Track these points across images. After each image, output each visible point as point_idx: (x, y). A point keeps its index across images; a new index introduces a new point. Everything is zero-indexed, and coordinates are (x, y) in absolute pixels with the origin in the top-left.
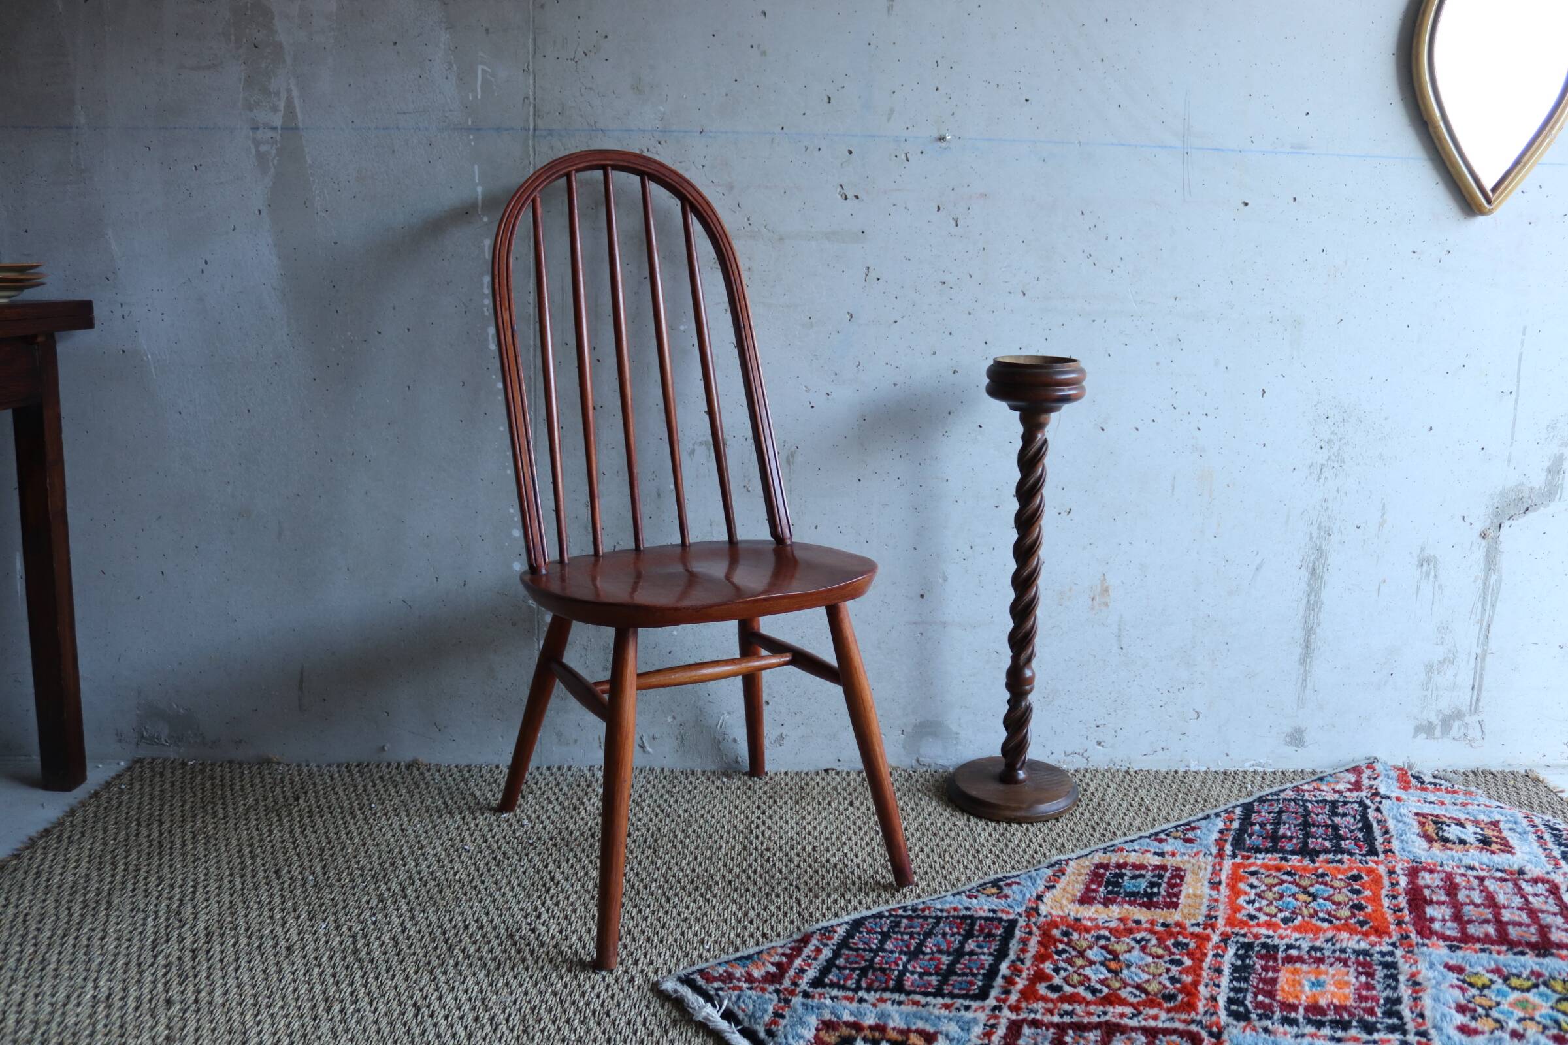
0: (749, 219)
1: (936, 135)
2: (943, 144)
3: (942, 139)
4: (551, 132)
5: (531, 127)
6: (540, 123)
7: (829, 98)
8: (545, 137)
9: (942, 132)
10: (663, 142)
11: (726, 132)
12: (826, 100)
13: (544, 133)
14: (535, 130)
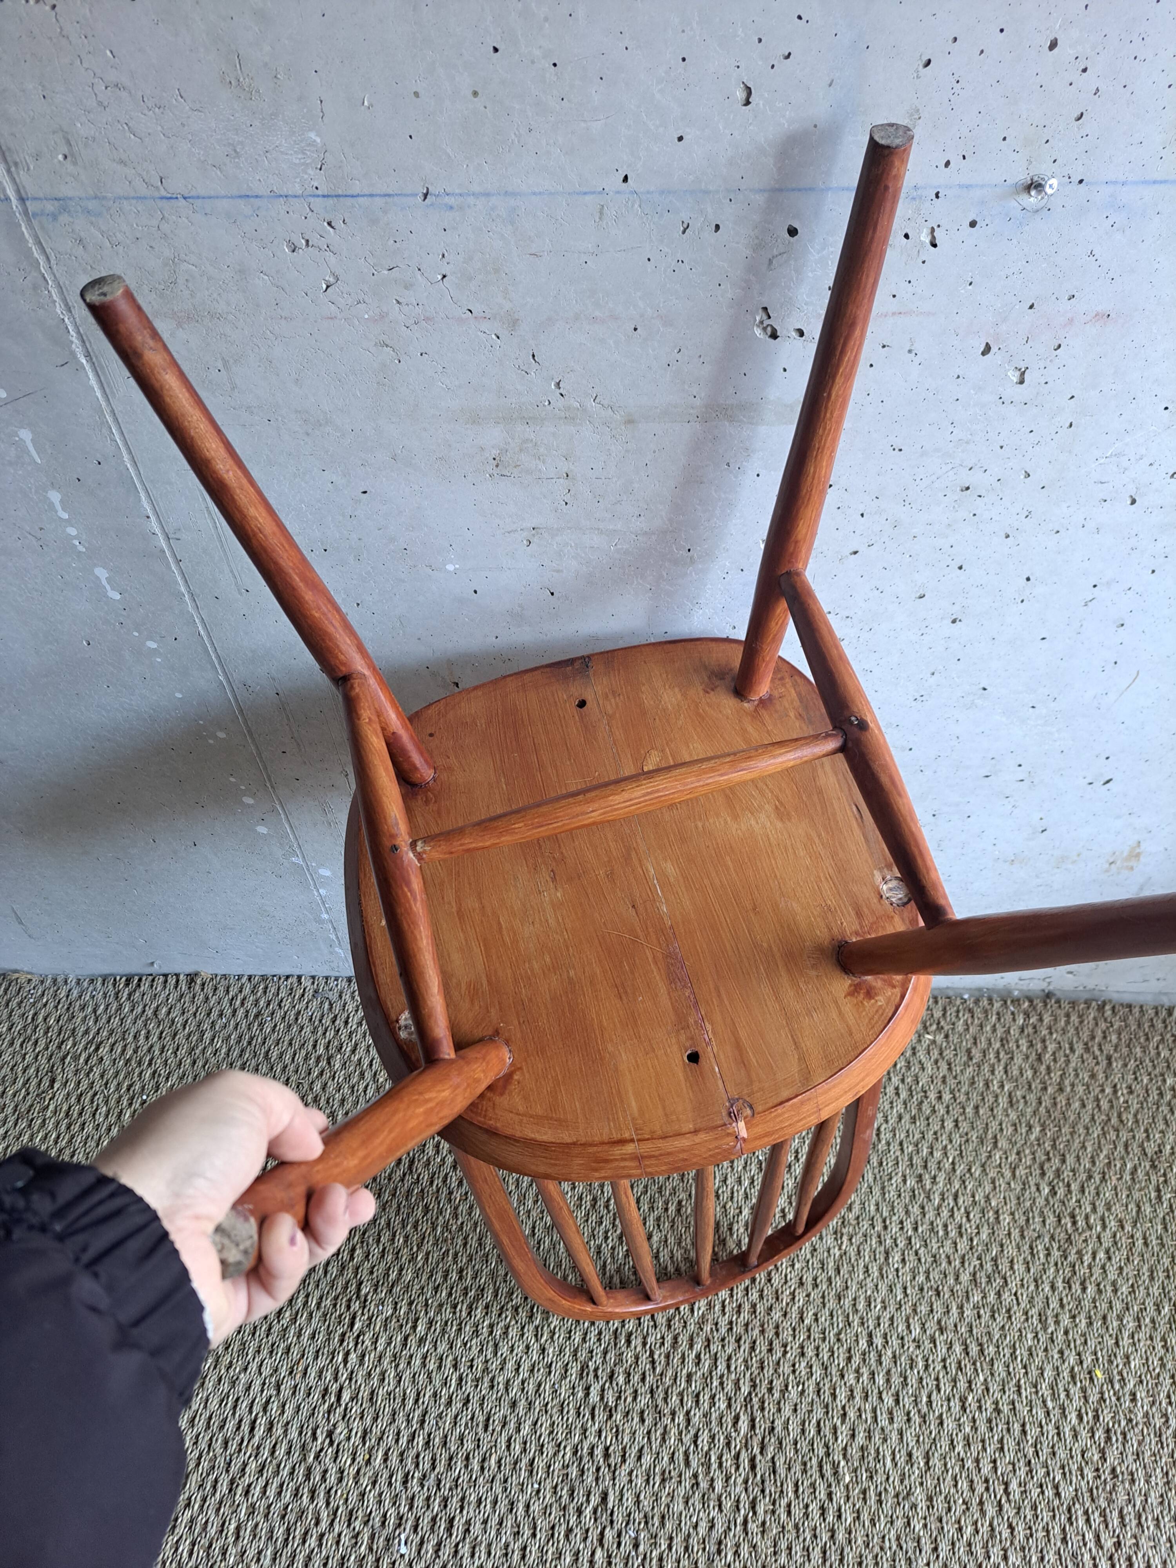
0: (558, 385)
1: (1023, 177)
2: (1033, 199)
3: (1034, 186)
4: (63, 203)
5: (11, 193)
6: (23, 177)
7: (749, 91)
8: (55, 217)
9: (1041, 169)
10: (336, 223)
11: (487, 195)
12: (741, 95)
13: (50, 207)
14: (22, 200)
